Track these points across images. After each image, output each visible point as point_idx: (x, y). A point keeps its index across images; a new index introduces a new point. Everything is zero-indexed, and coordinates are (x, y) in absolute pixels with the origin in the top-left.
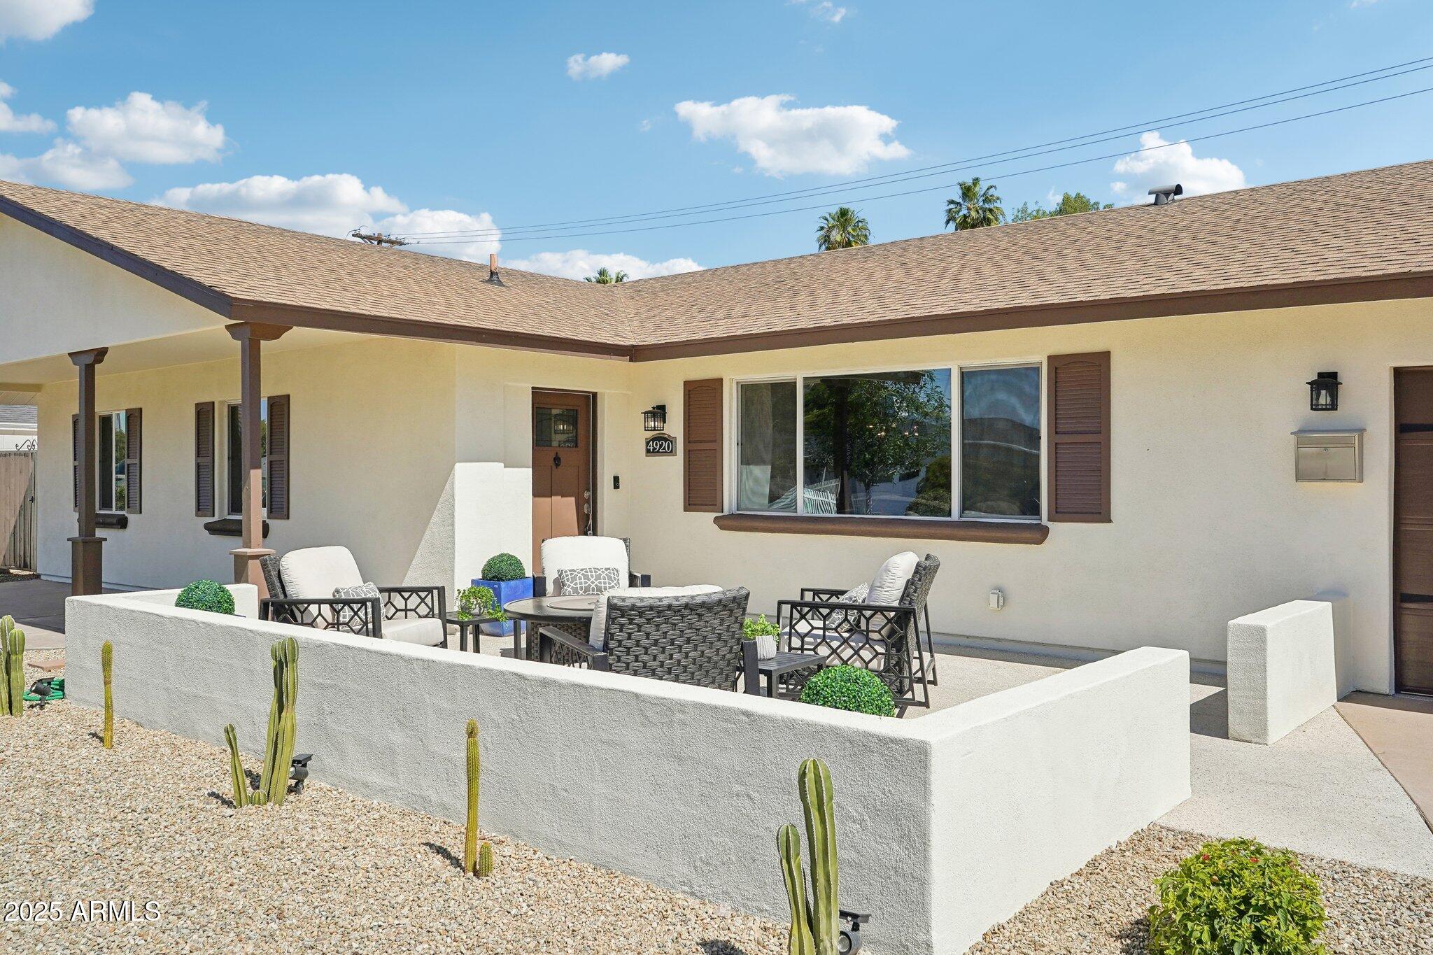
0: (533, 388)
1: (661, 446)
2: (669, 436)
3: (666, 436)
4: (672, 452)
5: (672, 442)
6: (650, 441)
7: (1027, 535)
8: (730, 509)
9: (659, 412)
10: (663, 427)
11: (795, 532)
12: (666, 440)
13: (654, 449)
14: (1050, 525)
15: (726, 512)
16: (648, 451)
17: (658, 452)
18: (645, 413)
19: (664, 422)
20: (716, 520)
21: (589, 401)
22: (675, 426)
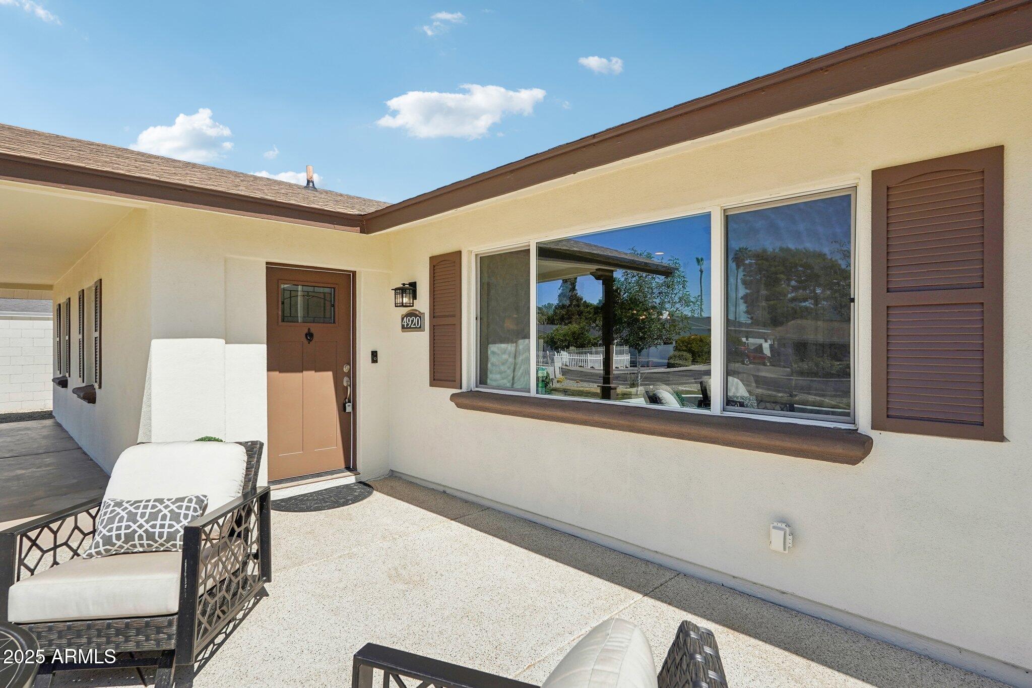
0: (267, 263)
1: (412, 321)
2: (419, 312)
3: (417, 313)
4: (420, 328)
5: (420, 317)
6: (404, 317)
7: (839, 449)
8: (468, 385)
9: (411, 289)
10: (413, 303)
11: (524, 416)
12: (416, 316)
13: (408, 325)
14: (874, 434)
15: (464, 389)
16: (403, 327)
17: (410, 327)
18: (395, 290)
19: (415, 297)
20: (453, 397)
21: (348, 279)
22: (423, 303)
